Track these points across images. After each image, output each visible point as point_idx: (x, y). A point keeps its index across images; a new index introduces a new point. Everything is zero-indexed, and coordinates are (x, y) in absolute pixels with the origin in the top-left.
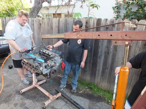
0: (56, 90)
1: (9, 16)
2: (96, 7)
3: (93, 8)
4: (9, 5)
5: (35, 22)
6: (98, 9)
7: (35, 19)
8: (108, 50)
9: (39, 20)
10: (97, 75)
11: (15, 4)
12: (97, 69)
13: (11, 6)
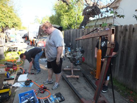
0: (83, 74)
1: (68, 29)
2: (122, 17)
3: (120, 17)
4: (69, 22)
5: (80, 31)
6: (123, 18)
7: (81, 30)
8: (124, 49)
9: (83, 30)
10: (116, 70)
11: (72, 21)
12: (116, 65)
13: (70, 22)
